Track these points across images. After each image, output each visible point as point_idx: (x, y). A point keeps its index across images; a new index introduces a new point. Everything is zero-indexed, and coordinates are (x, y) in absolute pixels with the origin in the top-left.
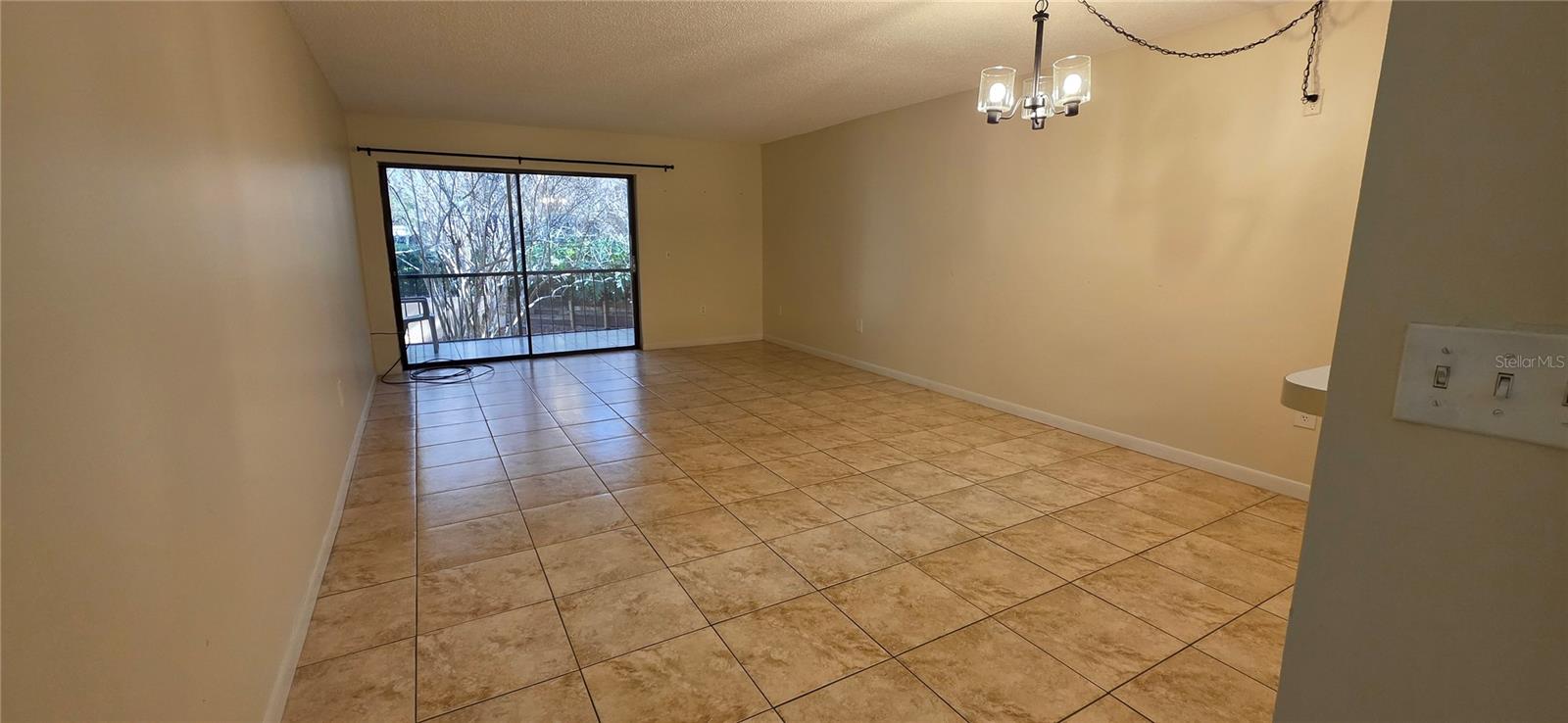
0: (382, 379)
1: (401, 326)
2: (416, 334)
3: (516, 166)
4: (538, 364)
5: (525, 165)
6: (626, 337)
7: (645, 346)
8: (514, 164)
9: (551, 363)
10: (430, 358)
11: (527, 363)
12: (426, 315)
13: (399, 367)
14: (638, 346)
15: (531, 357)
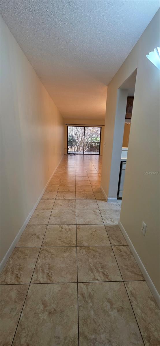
0: (65, 155)
1: (68, 149)
2: (70, 150)
3: (85, 126)
4: (85, 155)
5: (86, 126)
6: (98, 153)
7: (100, 154)
8: (84, 126)
9: (86, 155)
10: (71, 153)
11: (83, 155)
12: (71, 147)
13: (67, 153)
14: (99, 154)
15: (83, 154)
